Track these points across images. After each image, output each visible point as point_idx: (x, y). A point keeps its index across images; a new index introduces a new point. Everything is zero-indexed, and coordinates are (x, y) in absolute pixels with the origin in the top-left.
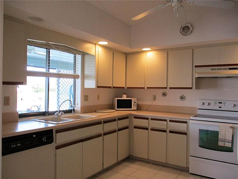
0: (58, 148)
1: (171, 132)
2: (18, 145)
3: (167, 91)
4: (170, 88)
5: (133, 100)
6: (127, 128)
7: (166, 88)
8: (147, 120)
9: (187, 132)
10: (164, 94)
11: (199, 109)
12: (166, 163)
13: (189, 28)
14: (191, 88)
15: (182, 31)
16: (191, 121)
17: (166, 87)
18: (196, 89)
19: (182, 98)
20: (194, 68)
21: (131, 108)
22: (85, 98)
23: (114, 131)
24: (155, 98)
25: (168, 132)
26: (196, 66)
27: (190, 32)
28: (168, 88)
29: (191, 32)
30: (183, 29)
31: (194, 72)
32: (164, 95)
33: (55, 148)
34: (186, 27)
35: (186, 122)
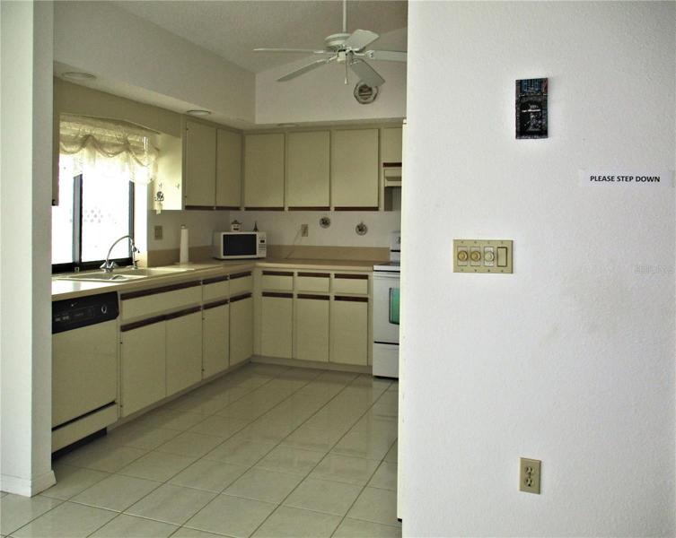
0: (125, 328)
1: (338, 298)
2: (64, 318)
3: (331, 215)
4: (337, 209)
5: (259, 236)
6: (247, 296)
7: (328, 209)
8: (291, 278)
9: (369, 297)
10: (325, 222)
11: (393, 251)
12: (329, 362)
13: (370, 89)
14: (376, 209)
15: (357, 95)
16: (375, 273)
17: (328, 205)
18: (385, 210)
19: (361, 229)
20: (382, 169)
21: (255, 253)
22: (156, 231)
23: (224, 302)
24: (305, 230)
25: (332, 298)
26: (386, 165)
27: (372, 98)
28: (332, 209)
29: (374, 98)
30: (361, 91)
31: (382, 177)
32: (323, 223)
33: (119, 329)
34: (365, 86)
35: (366, 277)
